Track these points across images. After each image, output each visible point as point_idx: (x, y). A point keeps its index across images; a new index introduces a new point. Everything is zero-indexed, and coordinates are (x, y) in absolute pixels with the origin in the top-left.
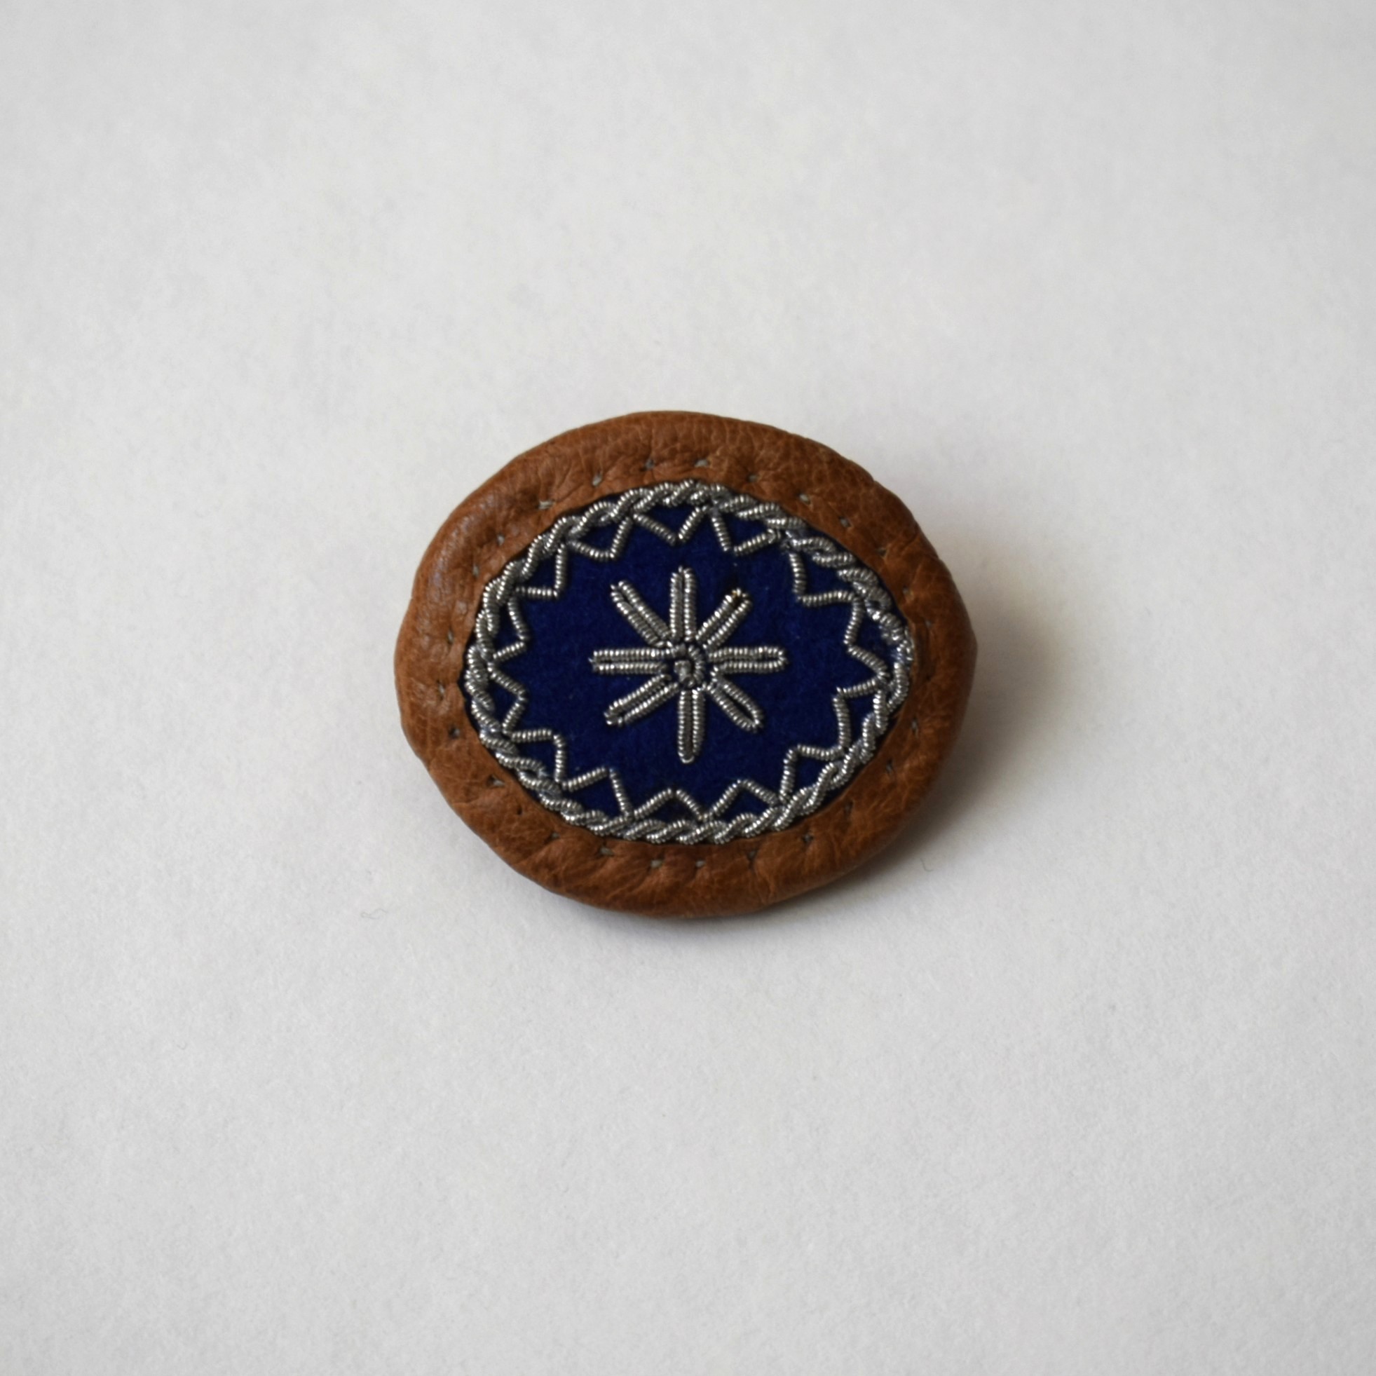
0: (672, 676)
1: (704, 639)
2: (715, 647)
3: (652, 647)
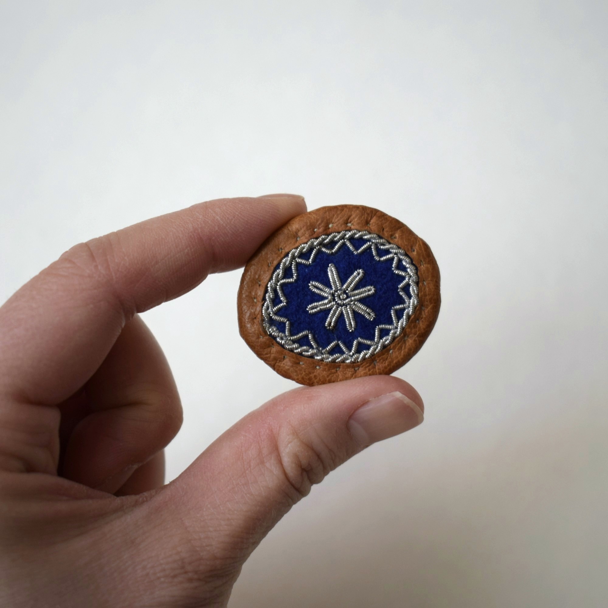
0: (345, 292)
1: (337, 308)
2: (332, 306)
3: (355, 300)
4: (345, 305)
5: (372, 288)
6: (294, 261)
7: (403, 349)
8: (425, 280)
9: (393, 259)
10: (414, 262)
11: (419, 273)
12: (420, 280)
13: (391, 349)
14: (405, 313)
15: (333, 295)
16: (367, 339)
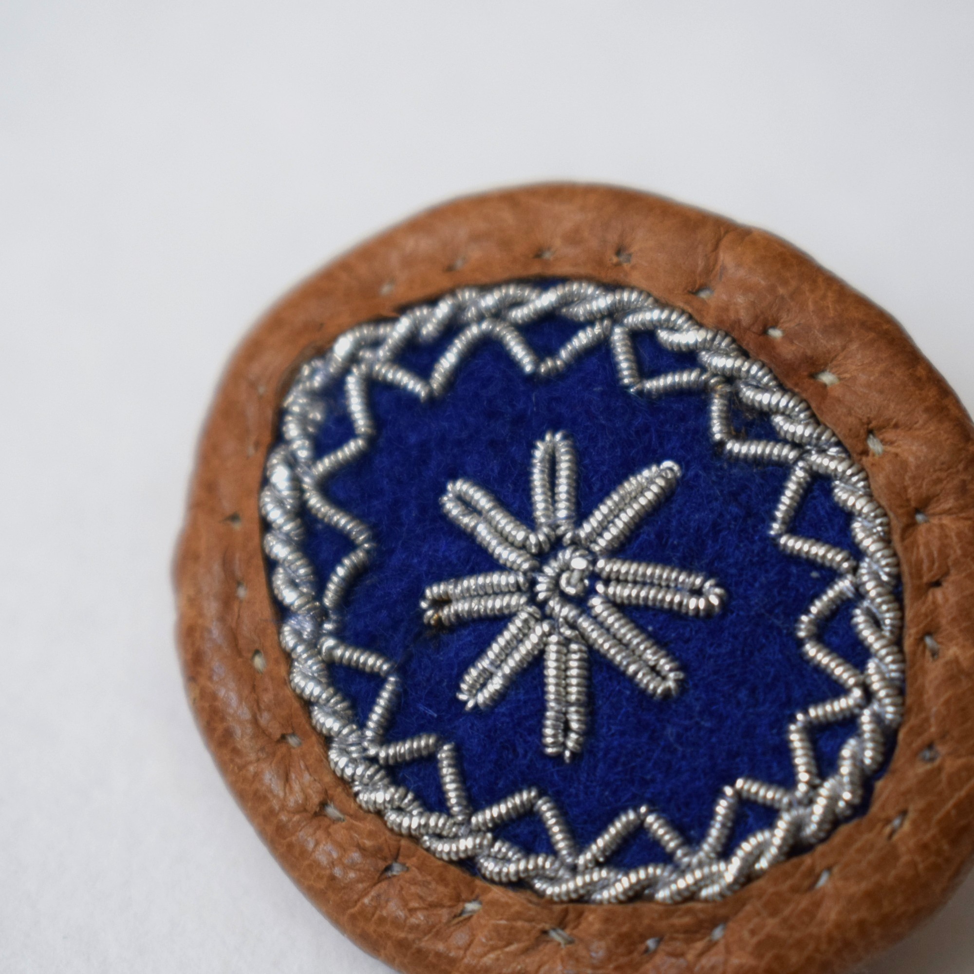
0: (590, 580)
1: (515, 590)
2: (511, 568)
4: (544, 614)
5: (672, 675)
6: (606, 322)
7: (507, 949)
8: (836, 870)
9: (838, 690)
10: (879, 784)
11: (844, 830)
12: (820, 848)
13: (481, 903)
14: (651, 870)
15: (556, 544)
16: (463, 777)
